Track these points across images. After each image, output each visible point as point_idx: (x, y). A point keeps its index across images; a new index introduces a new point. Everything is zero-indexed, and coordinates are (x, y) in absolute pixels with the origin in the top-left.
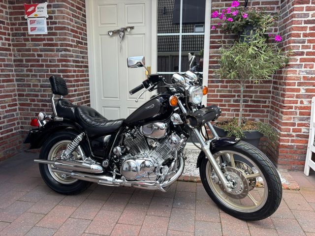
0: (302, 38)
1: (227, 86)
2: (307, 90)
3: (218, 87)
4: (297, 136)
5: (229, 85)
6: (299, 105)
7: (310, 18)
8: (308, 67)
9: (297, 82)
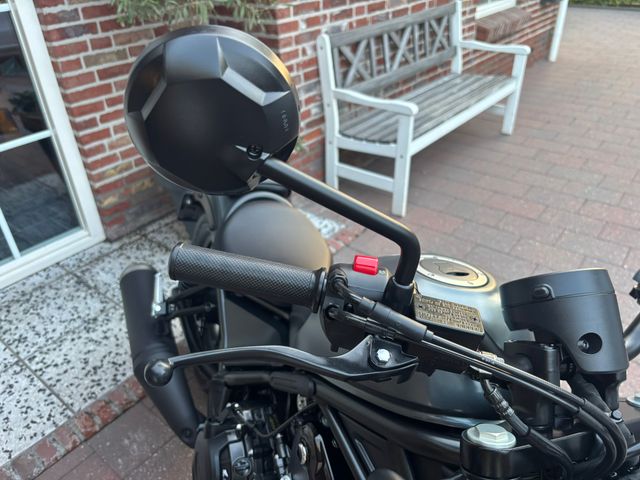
1: (108, 38)
2: (310, 22)
5: (115, 36)
6: (301, 59)
9: (291, 5)
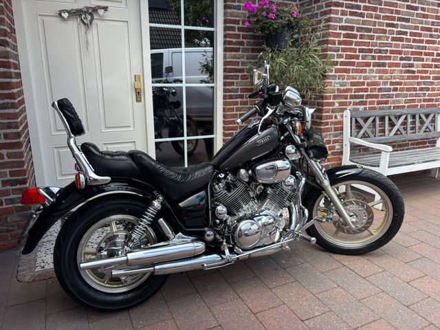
0: (337, 46)
1: (247, 101)
2: (341, 104)
3: (236, 103)
4: (333, 154)
5: (250, 101)
6: (333, 120)
7: (343, 24)
8: (341, 78)
9: (332, 94)
